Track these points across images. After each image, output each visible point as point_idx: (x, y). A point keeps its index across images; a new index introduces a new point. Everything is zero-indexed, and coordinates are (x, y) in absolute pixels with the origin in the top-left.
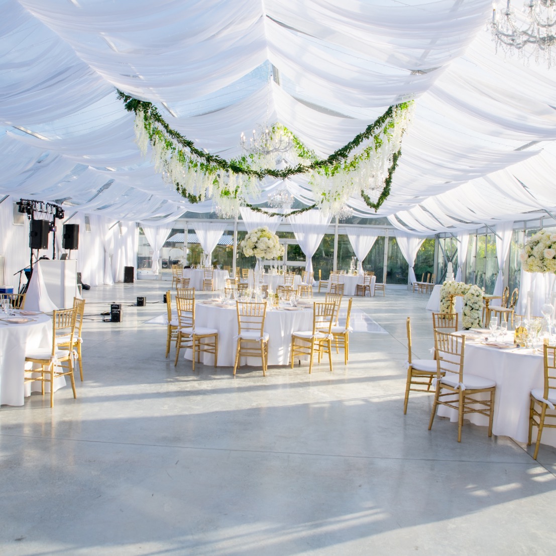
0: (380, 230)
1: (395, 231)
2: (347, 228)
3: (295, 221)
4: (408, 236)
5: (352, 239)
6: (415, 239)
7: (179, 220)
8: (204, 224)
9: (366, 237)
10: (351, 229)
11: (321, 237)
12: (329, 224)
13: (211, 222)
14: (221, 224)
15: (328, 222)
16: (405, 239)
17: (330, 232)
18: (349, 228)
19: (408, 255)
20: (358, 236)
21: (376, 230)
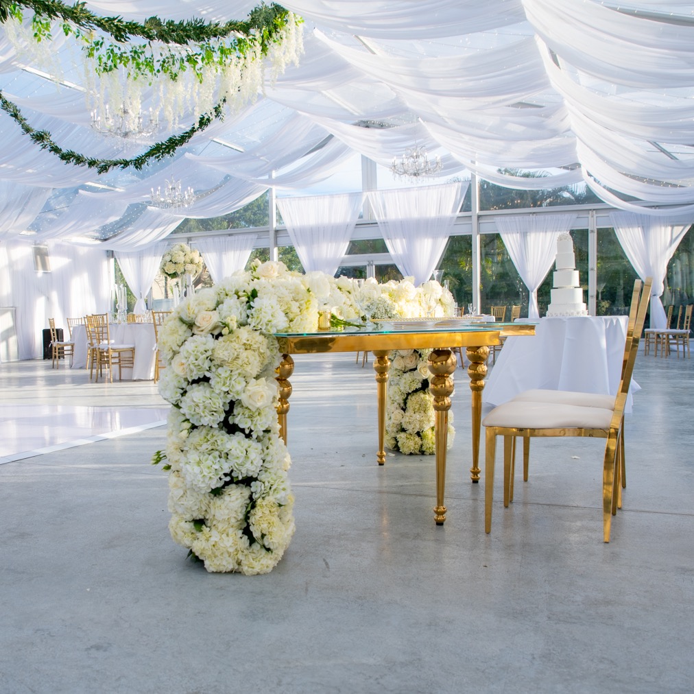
0: (574, 215)
1: (611, 214)
2: (497, 219)
3: (385, 215)
4: (645, 223)
5: (511, 242)
6: (663, 228)
7: (175, 236)
8: (216, 239)
9: (542, 235)
10: (507, 219)
11: (443, 243)
12: (458, 213)
13: (230, 235)
14: (246, 237)
15: (454, 210)
16: (637, 232)
17: (461, 231)
18: (503, 218)
19: (648, 269)
20: (524, 235)
21: (567, 216)
